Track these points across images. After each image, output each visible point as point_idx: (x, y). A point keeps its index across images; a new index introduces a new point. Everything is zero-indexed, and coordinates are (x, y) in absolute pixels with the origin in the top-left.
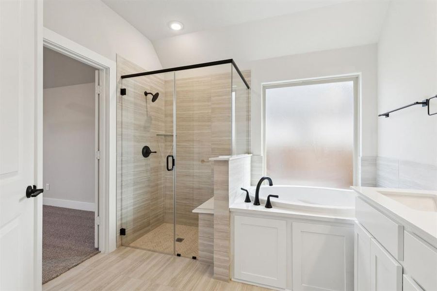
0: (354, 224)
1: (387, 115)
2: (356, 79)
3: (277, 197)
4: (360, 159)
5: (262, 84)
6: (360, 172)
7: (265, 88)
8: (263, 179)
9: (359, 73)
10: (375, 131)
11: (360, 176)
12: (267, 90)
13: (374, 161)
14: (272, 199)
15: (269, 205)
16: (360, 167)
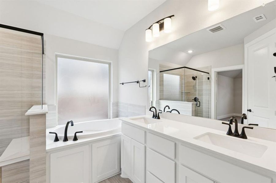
0: (121, 136)
1: (123, 84)
2: (110, 64)
3: (82, 132)
4: (111, 103)
5: (56, 53)
6: (112, 109)
7: (57, 56)
8: (68, 123)
9: (111, 62)
10: (117, 90)
11: (111, 112)
12: (58, 58)
13: (117, 104)
14: (77, 134)
15: (75, 139)
16: (111, 107)
